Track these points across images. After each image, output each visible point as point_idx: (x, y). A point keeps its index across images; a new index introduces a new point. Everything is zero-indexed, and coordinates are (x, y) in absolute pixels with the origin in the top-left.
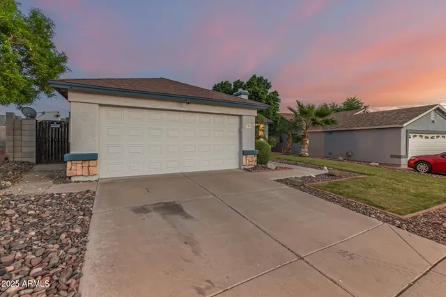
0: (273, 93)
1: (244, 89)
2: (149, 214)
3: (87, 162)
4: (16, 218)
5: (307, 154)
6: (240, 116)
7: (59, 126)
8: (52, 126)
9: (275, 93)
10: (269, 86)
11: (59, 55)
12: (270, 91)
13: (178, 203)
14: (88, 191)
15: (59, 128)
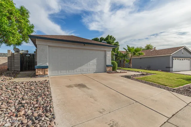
0: (116, 42)
1: (104, 41)
2: (73, 88)
3: (44, 69)
4: (21, 89)
5: (132, 67)
6: (105, 51)
7: (29, 56)
8: (27, 55)
9: (117, 42)
10: (114, 40)
11: (31, 25)
12: (115, 41)
13: (83, 84)
14: (46, 80)
15: (29, 57)
